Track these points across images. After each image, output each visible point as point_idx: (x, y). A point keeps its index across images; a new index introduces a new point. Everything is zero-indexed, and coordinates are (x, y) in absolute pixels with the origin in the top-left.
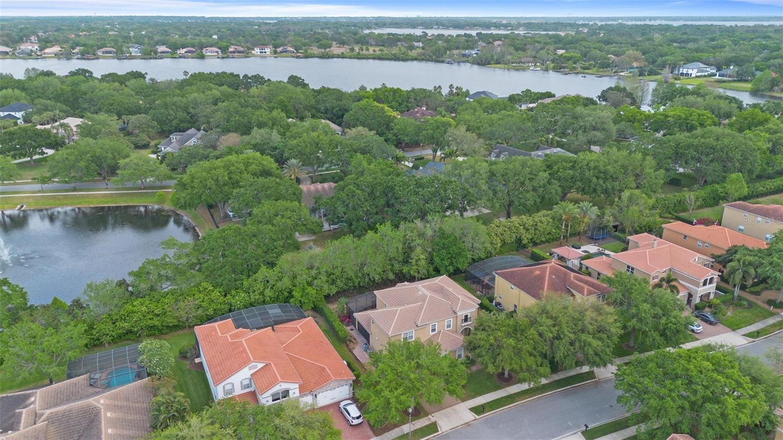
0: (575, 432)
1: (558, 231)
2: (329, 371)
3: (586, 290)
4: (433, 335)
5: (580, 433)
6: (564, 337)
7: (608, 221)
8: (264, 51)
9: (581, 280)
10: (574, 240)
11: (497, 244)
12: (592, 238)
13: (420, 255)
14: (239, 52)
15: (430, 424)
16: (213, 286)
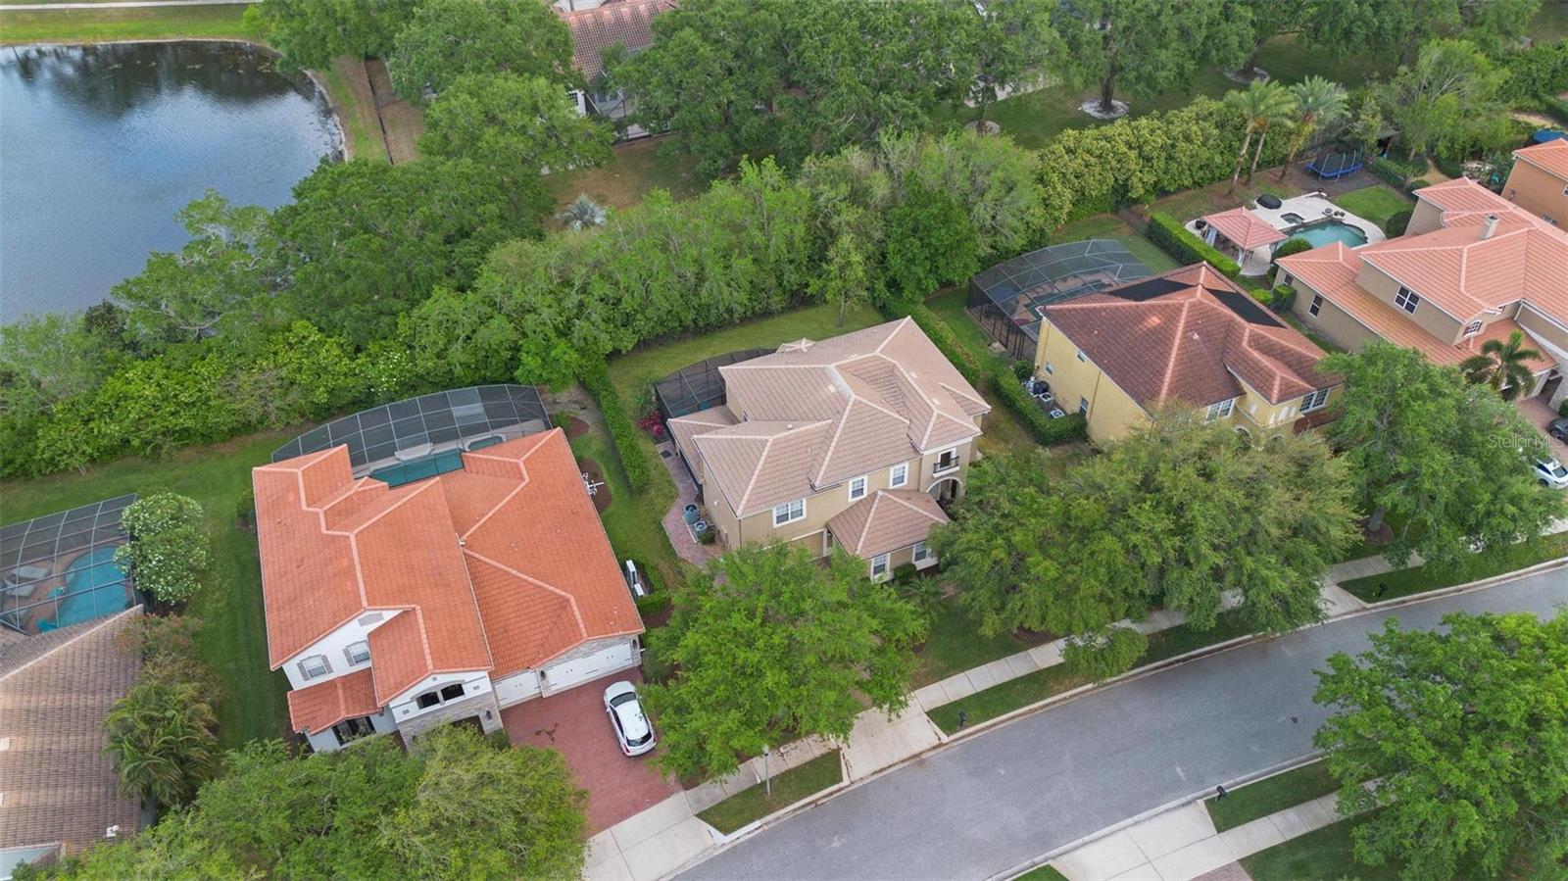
0: (1189, 797)
1: (1228, 157)
2: (577, 613)
3: (1277, 383)
4: (857, 504)
5: (1201, 802)
6: (1198, 560)
7: (1368, 129)
9: (1268, 349)
10: (1264, 181)
11: (1061, 208)
12: (1315, 175)
13: (850, 253)
15: (823, 756)
16: (321, 330)
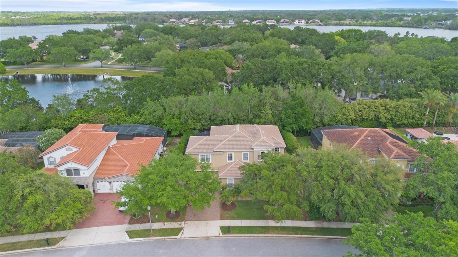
2: (128, 168)
4: (230, 163)
8: (301, 22)
9: (397, 146)
13: (267, 110)
14: (286, 22)
15: (176, 228)
